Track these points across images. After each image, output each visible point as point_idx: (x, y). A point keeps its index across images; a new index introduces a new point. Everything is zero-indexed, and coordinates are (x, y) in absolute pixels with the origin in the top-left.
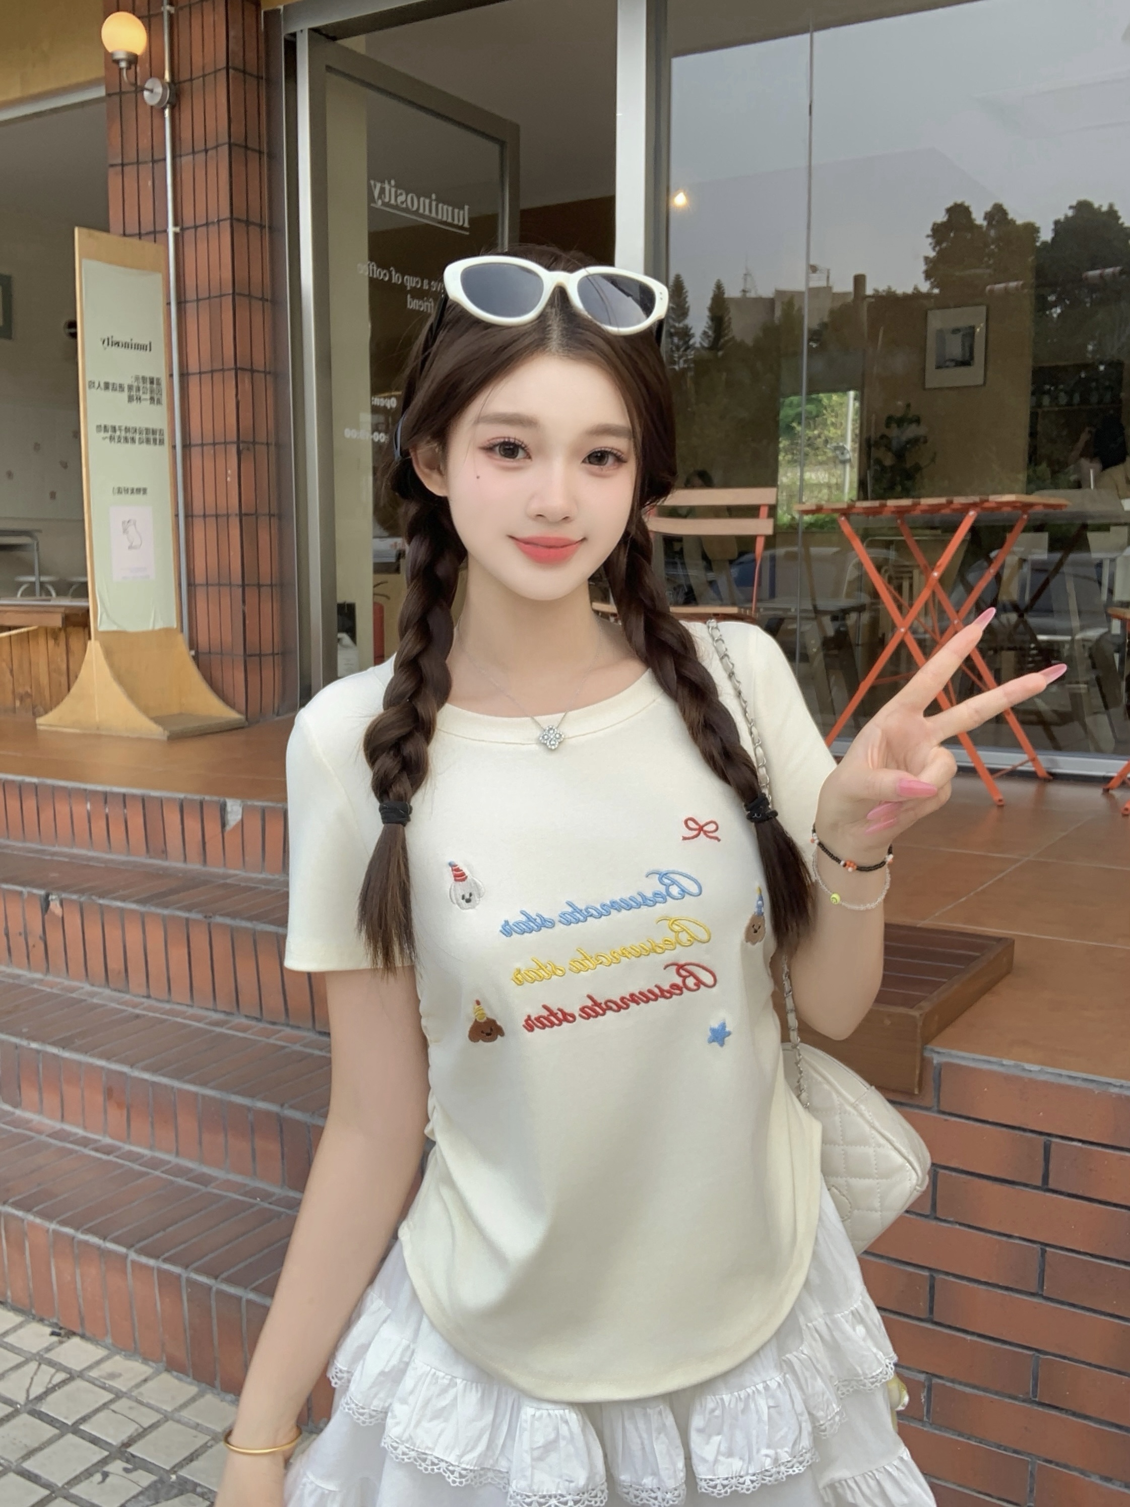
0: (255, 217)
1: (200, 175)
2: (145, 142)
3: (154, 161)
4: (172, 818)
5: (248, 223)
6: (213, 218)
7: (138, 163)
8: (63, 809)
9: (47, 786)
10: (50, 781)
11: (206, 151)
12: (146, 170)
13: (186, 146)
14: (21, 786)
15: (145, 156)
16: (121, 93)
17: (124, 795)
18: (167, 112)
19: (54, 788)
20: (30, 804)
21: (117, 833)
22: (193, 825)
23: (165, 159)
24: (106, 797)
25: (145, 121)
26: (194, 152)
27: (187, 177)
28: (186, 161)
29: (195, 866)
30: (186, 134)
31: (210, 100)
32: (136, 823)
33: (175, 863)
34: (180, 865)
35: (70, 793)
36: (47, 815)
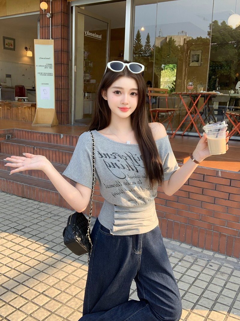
0: (65, 38)
1: (56, 30)
2: (46, 23)
3: (48, 27)
4: (52, 137)
5: (64, 39)
6: (58, 37)
7: (45, 27)
8: (35, 135)
9: (32, 132)
10: (33, 131)
11: (57, 26)
12: (46, 28)
13: (54, 25)
14: (28, 132)
15: (46, 26)
16: (42, 15)
17: (45, 133)
18: (50, 19)
19: (34, 132)
20: (30, 134)
21: (43, 139)
22: (55, 138)
23: (50, 27)
24: (42, 133)
25: (46, 20)
26: (55, 26)
27: (54, 30)
28: (53, 27)
29: (55, 144)
30: (54, 23)
31: (58, 17)
32: (47, 137)
33: (52, 144)
34: (53, 144)
35: (36, 133)
36: (32, 136)
